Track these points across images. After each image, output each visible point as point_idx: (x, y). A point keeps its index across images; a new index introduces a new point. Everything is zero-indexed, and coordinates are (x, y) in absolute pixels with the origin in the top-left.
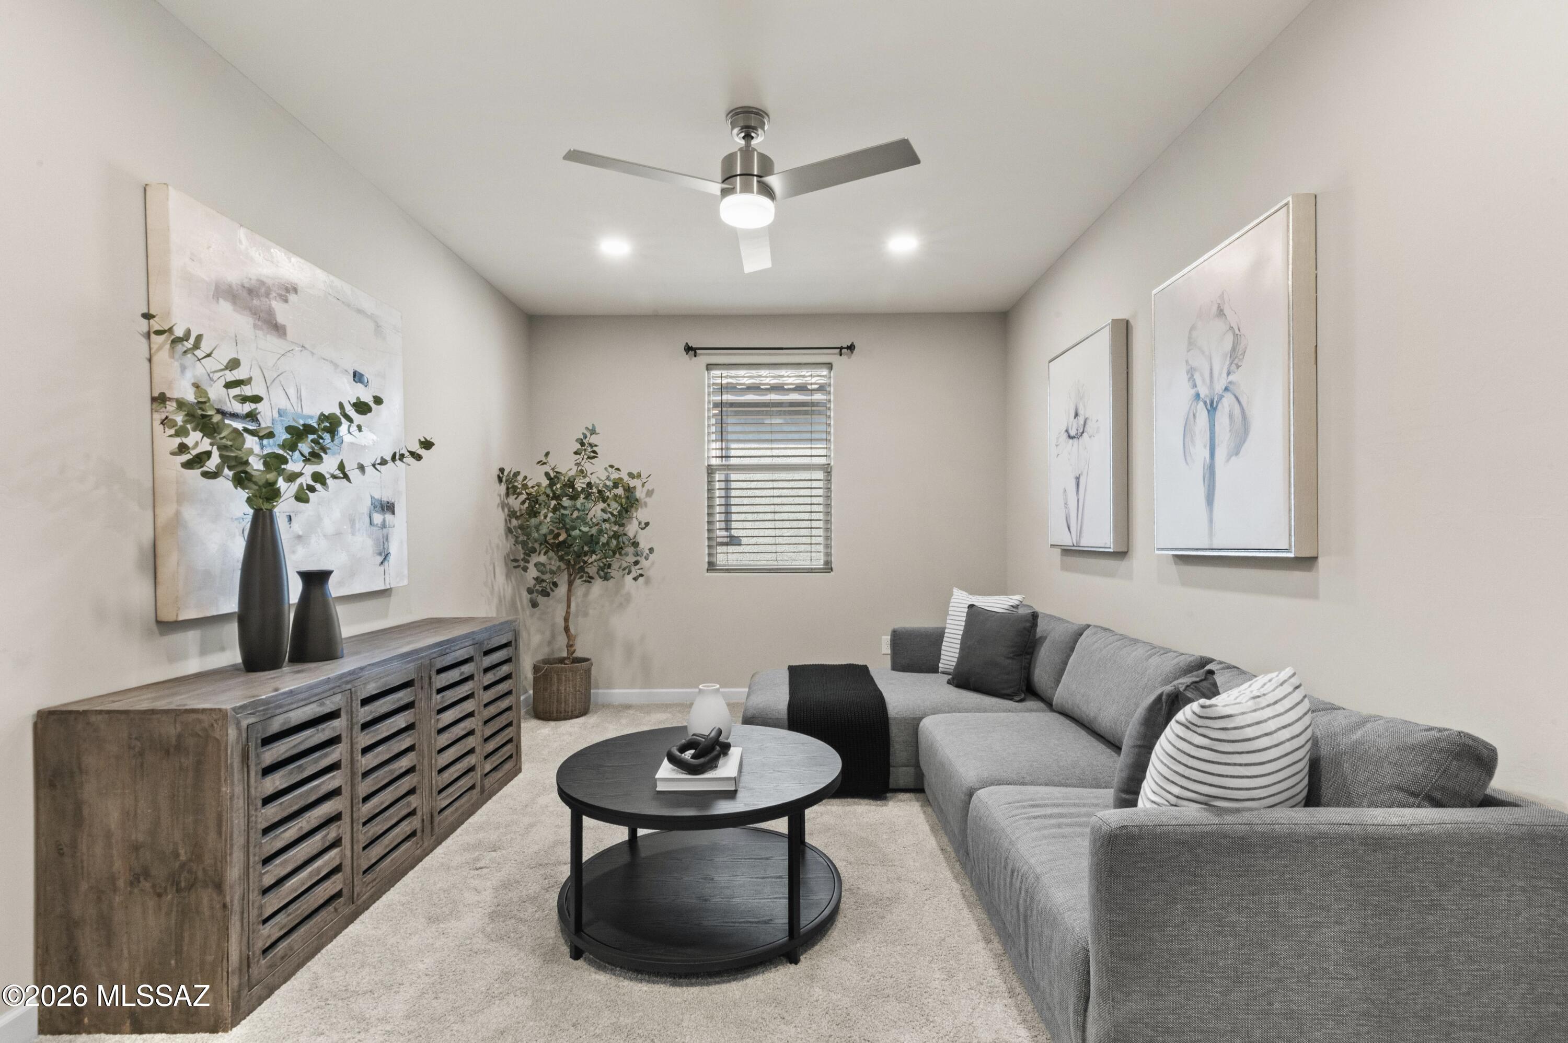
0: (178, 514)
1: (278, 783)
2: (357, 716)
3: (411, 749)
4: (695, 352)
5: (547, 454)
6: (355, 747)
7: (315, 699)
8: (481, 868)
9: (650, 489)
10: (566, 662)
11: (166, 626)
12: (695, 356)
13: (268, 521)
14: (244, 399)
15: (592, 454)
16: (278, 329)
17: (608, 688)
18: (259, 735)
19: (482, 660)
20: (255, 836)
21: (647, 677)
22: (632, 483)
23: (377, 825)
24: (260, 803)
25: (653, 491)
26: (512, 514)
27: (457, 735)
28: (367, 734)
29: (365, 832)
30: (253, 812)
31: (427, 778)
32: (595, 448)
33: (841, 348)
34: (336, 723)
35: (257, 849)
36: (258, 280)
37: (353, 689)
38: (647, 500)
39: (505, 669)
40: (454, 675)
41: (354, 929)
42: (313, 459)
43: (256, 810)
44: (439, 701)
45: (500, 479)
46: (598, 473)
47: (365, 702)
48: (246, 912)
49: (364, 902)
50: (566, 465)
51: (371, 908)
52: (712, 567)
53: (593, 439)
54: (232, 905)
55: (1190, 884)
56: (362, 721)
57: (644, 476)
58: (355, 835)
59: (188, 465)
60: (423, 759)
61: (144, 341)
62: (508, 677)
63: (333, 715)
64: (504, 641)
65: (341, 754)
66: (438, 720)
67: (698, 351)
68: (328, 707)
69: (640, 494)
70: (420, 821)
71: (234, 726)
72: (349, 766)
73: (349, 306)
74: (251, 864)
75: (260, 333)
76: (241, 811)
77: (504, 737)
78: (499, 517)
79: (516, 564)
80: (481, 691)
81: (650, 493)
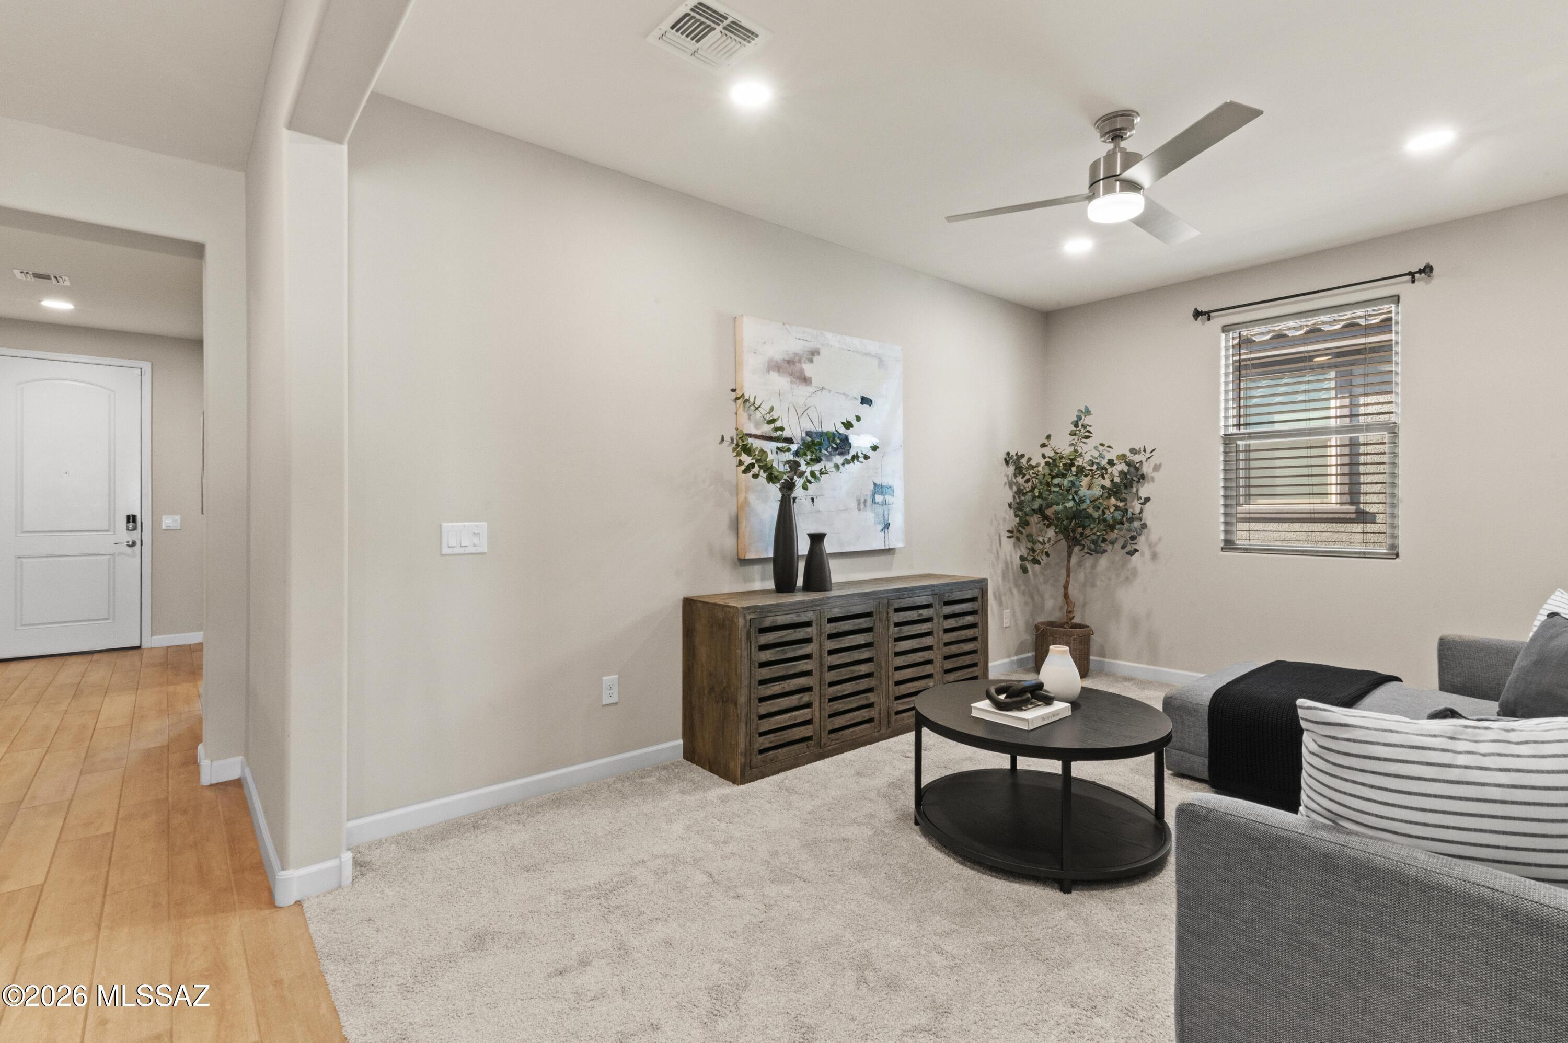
0: (746, 498)
1: (768, 656)
2: (825, 628)
3: (869, 660)
4: (1209, 316)
5: (1048, 437)
6: (823, 647)
7: (795, 611)
8: (908, 757)
9: (1158, 463)
10: (1065, 626)
11: (744, 562)
12: (1209, 320)
13: (788, 501)
14: (776, 429)
15: (1087, 434)
16: (806, 380)
17: (1115, 658)
18: (757, 626)
19: (942, 608)
20: (755, 683)
21: (1153, 654)
22: (1136, 458)
23: (840, 703)
24: (757, 665)
25: (1160, 465)
26: (1020, 492)
27: (914, 660)
28: (832, 642)
29: (830, 706)
30: (753, 669)
31: (884, 684)
32: (1088, 428)
33: (1412, 274)
34: (809, 629)
35: (755, 691)
36: (794, 353)
37: (822, 610)
38: (1155, 475)
39: (969, 619)
40: (913, 615)
41: (820, 764)
42: (811, 463)
43: (755, 668)
44: (896, 632)
45: (1007, 462)
46: (1088, 451)
47: (831, 620)
48: (749, 723)
49: (830, 751)
50: (1063, 444)
51: (834, 757)
52: (1228, 545)
53: (1087, 420)
54: (741, 717)
55: (1261, 884)
56: (829, 632)
57: (1148, 450)
58: (822, 705)
59: (745, 472)
60: (881, 670)
61: (734, 403)
62: (973, 626)
63: (808, 624)
64: (968, 596)
65: (812, 650)
66: (895, 645)
67: (1212, 314)
68: (804, 618)
69: (1146, 469)
70: (877, 712)
71: (742, 617)
72: (818, 659)
73: (858, 352)
74: (752, 697)
75: (794, 386)
76: (746, 665)
77: (967, 673)
78: (1008, 495)
79: (1010, 534)
80: (941, 633)
81: (1157, 468)
